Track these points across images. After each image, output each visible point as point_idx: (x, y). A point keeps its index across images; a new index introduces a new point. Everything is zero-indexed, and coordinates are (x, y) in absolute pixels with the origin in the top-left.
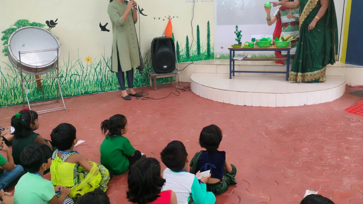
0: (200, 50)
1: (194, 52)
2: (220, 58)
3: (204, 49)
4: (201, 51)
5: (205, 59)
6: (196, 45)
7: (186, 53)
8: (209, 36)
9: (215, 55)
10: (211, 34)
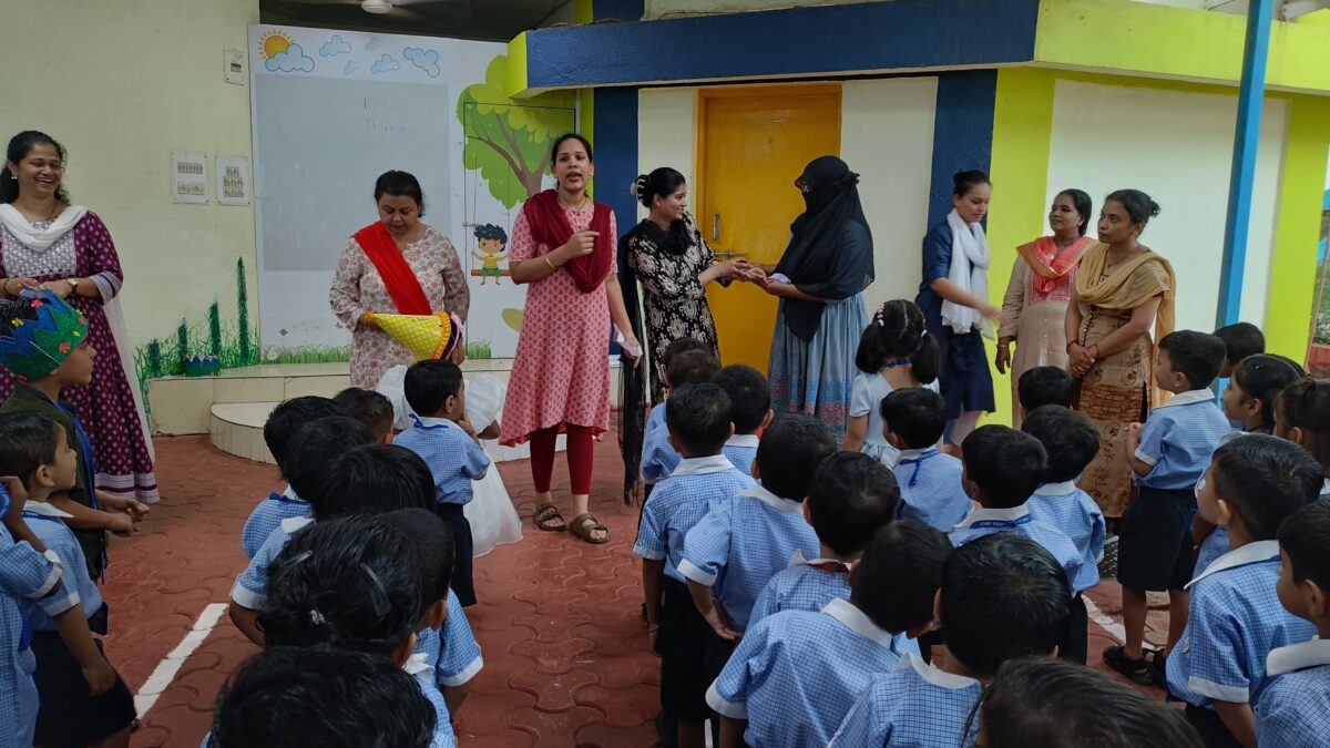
0: (219, 341)
1: (202, 344)
2: (278, 362)
3: (230, 337)
4: (223, 343)
5: (235, 365)
6: (209, 325)
7: (179, 349)
8: (243, 298)
9: (263, 352)
10: (249, 295)
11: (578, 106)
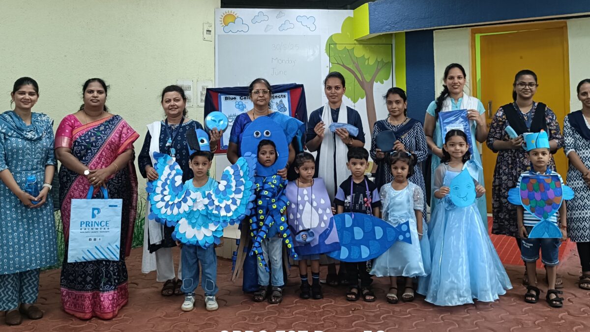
11: (394, 42)
